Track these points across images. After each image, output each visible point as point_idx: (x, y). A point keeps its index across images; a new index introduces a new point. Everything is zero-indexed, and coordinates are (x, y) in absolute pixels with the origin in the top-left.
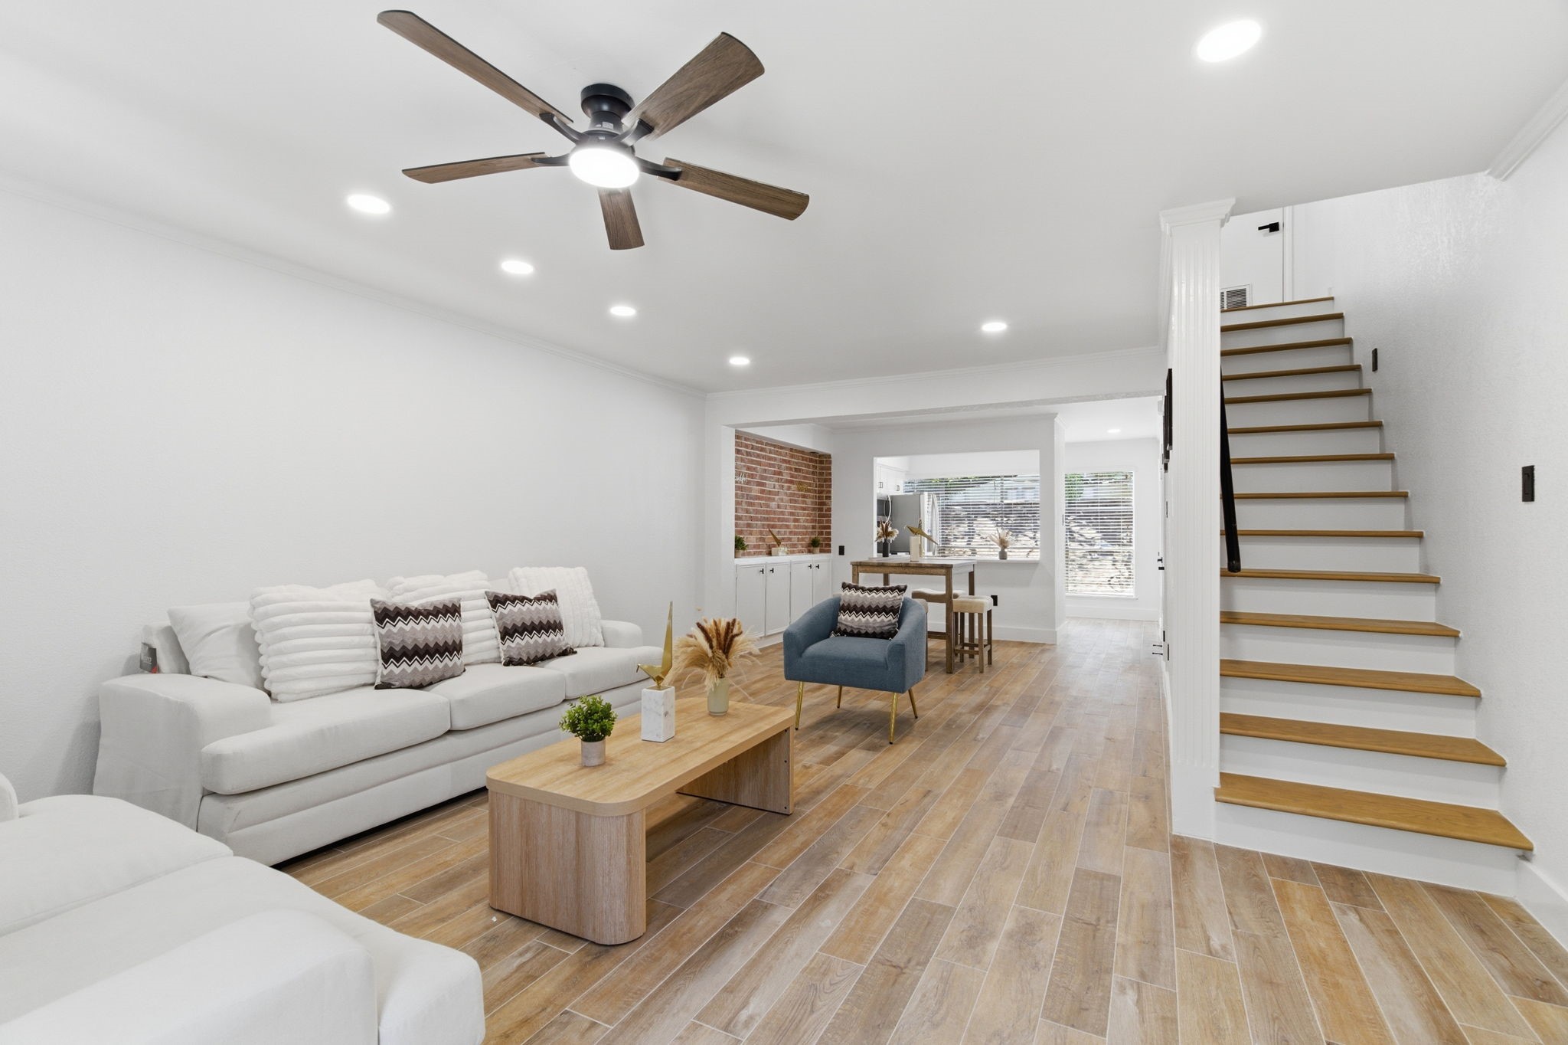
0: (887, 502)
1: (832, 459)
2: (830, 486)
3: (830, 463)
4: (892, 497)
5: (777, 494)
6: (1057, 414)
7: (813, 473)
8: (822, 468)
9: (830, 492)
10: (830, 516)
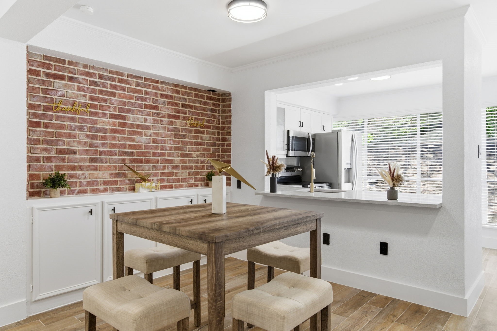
0: (308, 139)
1: (232, 97)
2: (230, 123)
3: (230, 100)
4: (315, 135)
5: (147, 128)
6: (468, 6)
7: (213, 111)
8: (224, 106)
9: (229, 128)
10: (230, 151)
